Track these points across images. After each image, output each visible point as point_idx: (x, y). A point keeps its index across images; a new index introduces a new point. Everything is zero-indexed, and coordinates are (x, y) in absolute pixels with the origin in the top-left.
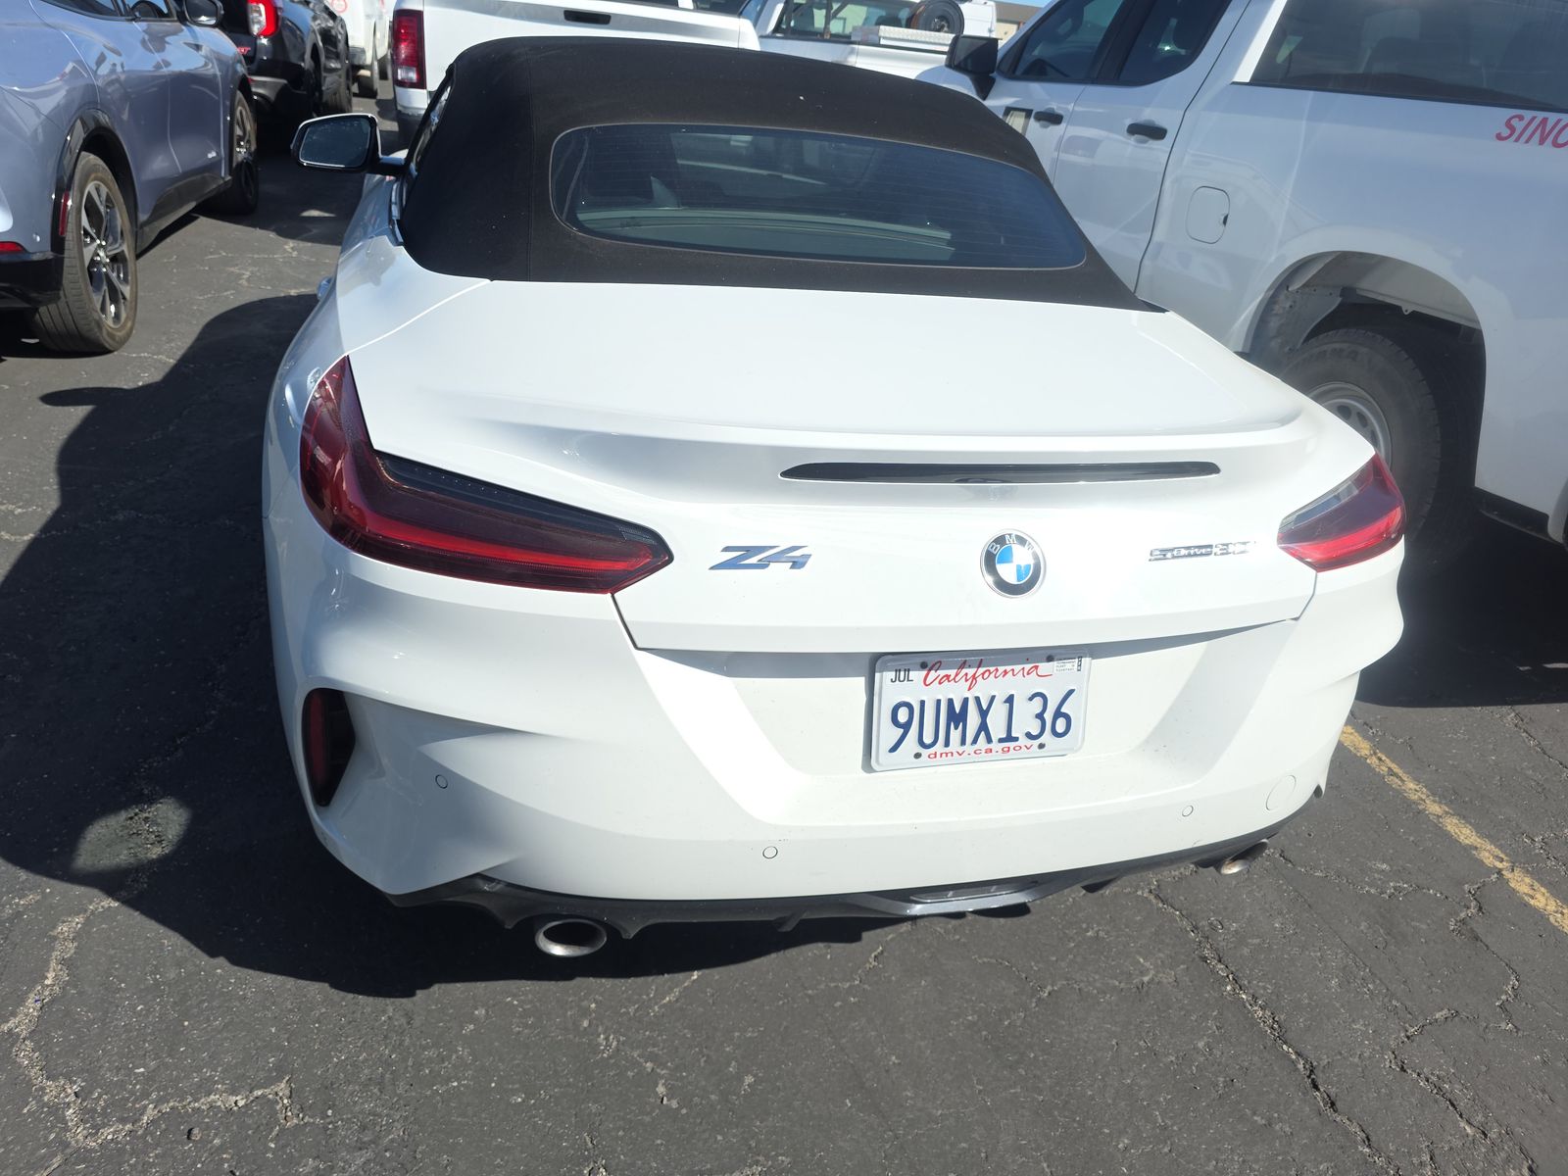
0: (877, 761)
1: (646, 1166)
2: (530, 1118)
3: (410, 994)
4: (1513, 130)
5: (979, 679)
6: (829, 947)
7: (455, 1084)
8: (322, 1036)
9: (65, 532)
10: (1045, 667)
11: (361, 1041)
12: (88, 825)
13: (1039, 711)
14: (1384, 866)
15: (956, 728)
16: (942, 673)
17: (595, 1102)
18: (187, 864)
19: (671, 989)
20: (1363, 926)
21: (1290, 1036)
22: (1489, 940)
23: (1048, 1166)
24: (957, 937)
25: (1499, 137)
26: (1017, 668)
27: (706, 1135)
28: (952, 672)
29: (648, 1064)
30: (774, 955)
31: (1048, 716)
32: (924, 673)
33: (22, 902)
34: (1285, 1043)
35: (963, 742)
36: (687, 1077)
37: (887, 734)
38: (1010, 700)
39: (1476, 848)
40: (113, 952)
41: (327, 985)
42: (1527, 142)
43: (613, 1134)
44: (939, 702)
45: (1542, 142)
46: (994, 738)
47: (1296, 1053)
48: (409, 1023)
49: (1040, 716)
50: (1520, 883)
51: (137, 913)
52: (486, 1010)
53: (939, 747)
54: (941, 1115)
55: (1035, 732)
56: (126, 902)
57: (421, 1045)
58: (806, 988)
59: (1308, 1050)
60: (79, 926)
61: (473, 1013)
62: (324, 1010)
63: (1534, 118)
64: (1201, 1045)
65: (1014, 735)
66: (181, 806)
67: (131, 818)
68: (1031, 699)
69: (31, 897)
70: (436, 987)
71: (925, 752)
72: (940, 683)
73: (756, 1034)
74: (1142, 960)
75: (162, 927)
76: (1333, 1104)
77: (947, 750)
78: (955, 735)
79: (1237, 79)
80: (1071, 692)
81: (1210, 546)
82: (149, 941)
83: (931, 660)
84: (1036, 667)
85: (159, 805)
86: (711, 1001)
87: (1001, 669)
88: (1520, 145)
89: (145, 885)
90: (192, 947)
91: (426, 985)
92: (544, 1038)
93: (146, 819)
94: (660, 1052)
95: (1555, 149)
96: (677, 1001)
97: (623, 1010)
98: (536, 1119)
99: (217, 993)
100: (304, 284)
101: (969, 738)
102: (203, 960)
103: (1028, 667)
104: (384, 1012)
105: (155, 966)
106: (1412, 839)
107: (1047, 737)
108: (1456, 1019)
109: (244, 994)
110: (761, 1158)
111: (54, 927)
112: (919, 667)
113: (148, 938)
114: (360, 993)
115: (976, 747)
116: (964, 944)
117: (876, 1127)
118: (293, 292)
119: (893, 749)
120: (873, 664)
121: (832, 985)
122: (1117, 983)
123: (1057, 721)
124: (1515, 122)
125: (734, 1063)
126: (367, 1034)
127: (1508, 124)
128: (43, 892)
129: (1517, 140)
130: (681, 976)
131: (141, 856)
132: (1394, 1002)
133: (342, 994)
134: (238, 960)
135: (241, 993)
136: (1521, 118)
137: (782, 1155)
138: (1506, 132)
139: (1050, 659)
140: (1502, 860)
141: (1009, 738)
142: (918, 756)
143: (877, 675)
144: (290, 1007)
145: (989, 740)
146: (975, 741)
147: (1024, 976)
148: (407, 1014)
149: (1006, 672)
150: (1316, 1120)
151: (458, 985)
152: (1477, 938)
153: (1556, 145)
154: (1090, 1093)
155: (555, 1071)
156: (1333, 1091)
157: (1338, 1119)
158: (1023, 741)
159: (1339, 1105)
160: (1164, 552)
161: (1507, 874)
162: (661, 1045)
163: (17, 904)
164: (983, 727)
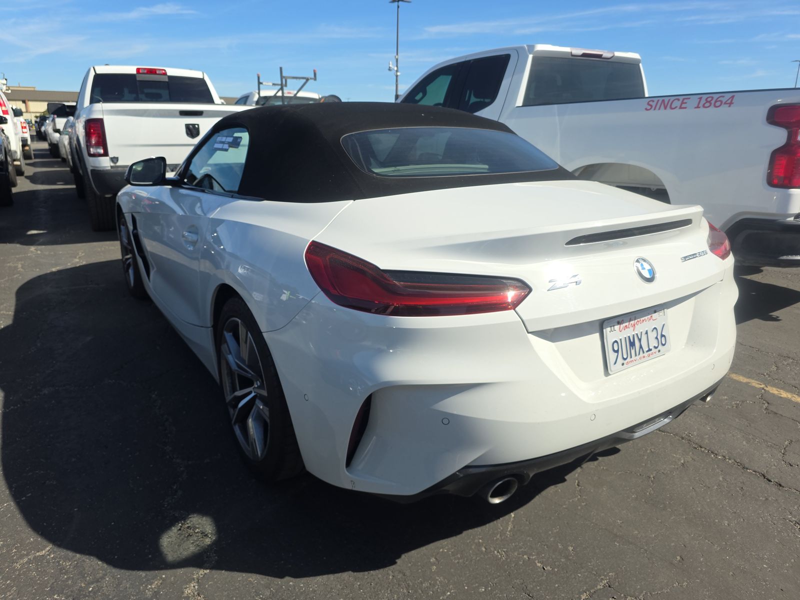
0: (611, 370)
1: (560, 597)
2: (495, 596)
3: (395, 563)
4: (651, 106)
5: (636, 325)
6: (556, 487)
7: (449, 593)
8: (368, 595)
9: (19, 406)
10: (655, 316)
11: (389, 590)
12: (159, 539)
13: (656, 336)
14: (726, 397)
15: (633, 349)
16: (624, 325)
17: (517, 579)
18: (230, 541)
19: (508, 524)
20: (737, 420)
21: (746, 466)
22: (780, 412)
23: (709, 541)
24: (602, 468)
25: (646, 109)
26: (646, 318)
27: (573, 576)
28: (627, 324)
29: (525, 556)
30: (537, 497)
31: (659, 337)
32: (619, 326)
33: (153, 587)
34: (747, 469)
35: (636, 355)
36: (545, 556)
37: (611, 356)
38: (647, 333)
39: (749, 383)
40: (226, 593)
41: (350, 572)
42: (659, 109)
43: (535, 589)
44: (626, 338)
45: (665, 108)
46: (645, 351)
47: (753, 471)
48: (404, 575)
49: (657, 338)
50: (773, 391)
51: (223, 571)
52: (435, 558)
53: (629, 360)
54: (655, 536)
55: (656, 346)
56: (211, 568)
57: (418, 583)
58: (562, 506)
59: (756, 469)
60: (196, 587)
61: (430, 561)
62: (359, 584)
63: (658, 101)
64: (721, 479)
65: (650, 348)
66: (203, 516)
67: (180, 529)
68: (653, 331)
69: (156, 582)
70: (403, 556)
71: (625, 362)
72: (624, 330)
73: (558, 530)
74: (675, 455)
75: (243, 573)
76: (780, 485)
77: (632, 359)
78: (633, 352)
79: (517, 105)
80: (664, 325)
81: (696, 254)
82: (241, 582)
83: (620, 319)
84: (652, 316)
85: (190, 519)
86: (528, 523)
87: (642, 319)
88: (657, 111)
89: (216, 558)
90: (267, 577)
91: (399, 557)
92: (471, 561)
93: (188, 527)
94: (525, 550)
95: (672, 110)
96: (514, 527)
97: (495, 539)
98: (498, 595)
99: (299, 593)
100: (56, 265)
101: (637, 354)
102: (279, 581)
103: (649, 316)
104: (388, 574)
105: (255, 592)
106: (726, 385)
107: (660, 347)
108: (793, 442)
109: (313, 589)
110: (603, 577)
111: (183, 593)
112: (616, 324)
113: (240, 581)
114: (370, 570)
115: (640, 356)
116: (606, 469)
117: (635, 549)
118: (54, 270)
119: (615, 363)
120: (601, 325)
121: (571, 501)
122: (674, 466)
123: (662, 339)
124: (651, 103)
125: (559, 544)
126: (389, 586)
127: (648, 104)
128: (161, 578)
129: (655, 109)
130: (507, 517)
131: (202, 545)
132: (769, 444)
133: (362, 573)
134: (297, 575)
135: (311, 589)
136: (653, 101)
137: (610, 572)
138: (649, 107)
139: (655, 312)
140: (761, 385)
141: (650, 350)
142: (623, 364)
143: (604, 330)
144: (341, 587)
145: (644, 352)
146: (639, 354)
147: (639, 474)
148: (400, 572)
149: (643, 321)
150: (780, 492)
151: (413, 552)
152: (776, 413)
153: (671, 108)
154: (699, 509)
155: (488, 573)
156: (776, 480)
157: (786, 489)
158: (654, 350)
159: (782, 484)
160: (685, 257)
161: (765, 388)
162: (523, 547)
163: (151, 588)
164: (641, 347)
